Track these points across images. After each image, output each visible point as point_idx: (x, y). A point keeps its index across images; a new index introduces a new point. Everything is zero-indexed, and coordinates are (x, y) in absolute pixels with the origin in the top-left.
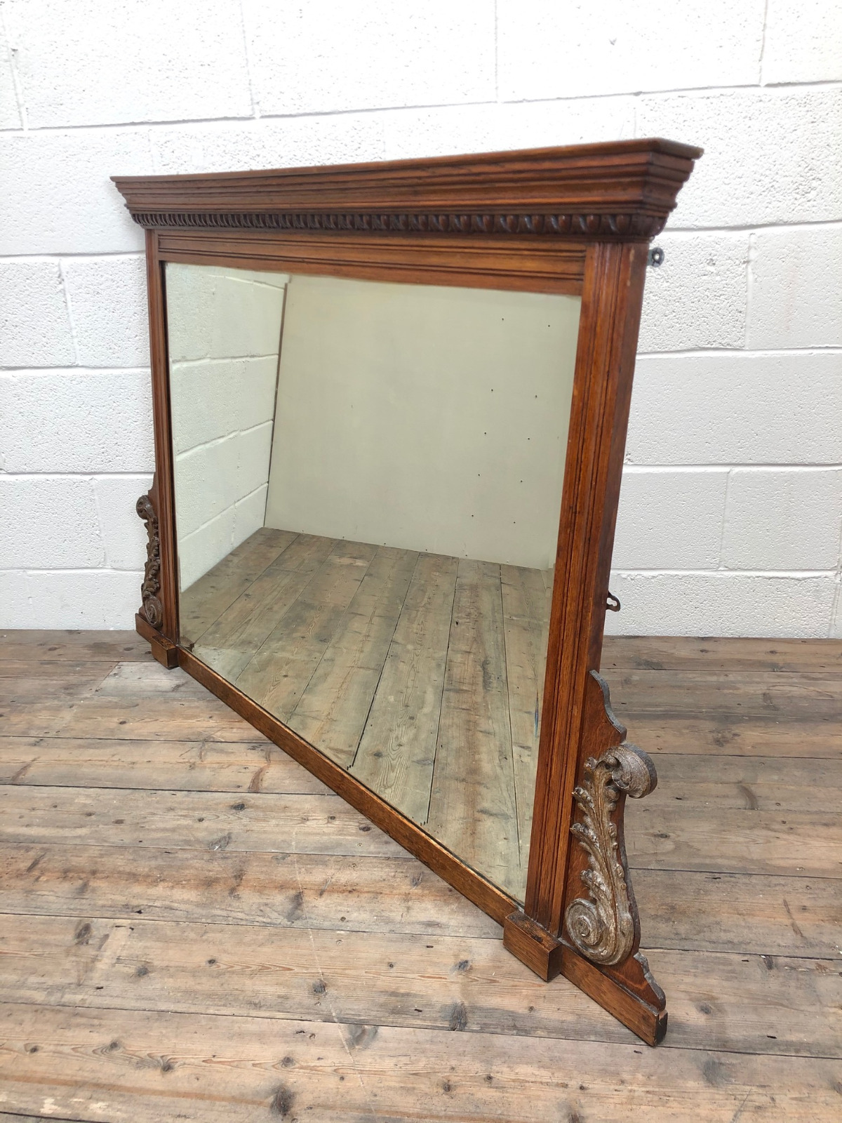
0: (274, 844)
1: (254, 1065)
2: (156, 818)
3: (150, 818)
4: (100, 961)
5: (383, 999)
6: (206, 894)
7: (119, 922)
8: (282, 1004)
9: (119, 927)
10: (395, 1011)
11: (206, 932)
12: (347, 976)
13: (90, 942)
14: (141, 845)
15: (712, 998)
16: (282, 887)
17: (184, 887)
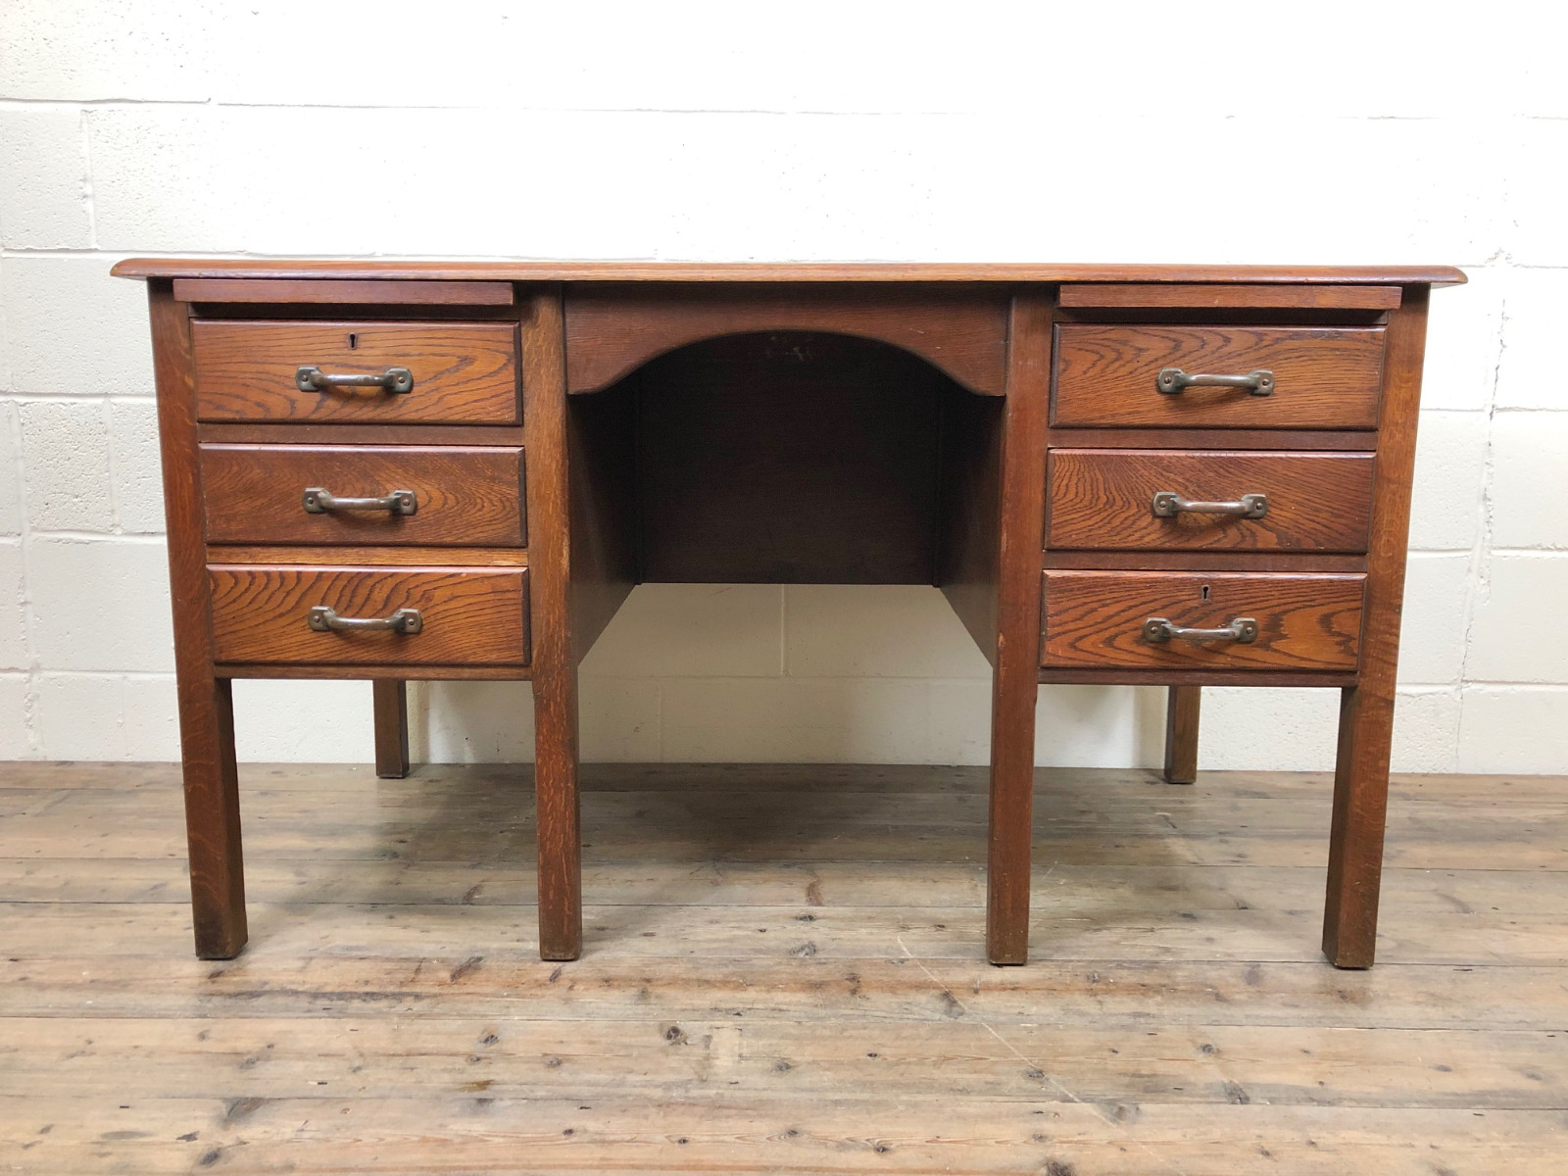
0: (879, 951)
1: (997, 1142)
2: (699, 930)
3: (688, 930)
4: (717, 1058)
5: (1126, 1080)
6: (819, 995)
7: (718, 1024)
8: (993, 1089)
9: (718, 1028)
10: (1147, 1090)
11: (844, 1030)
12: (1065, 1062)
13: (688, 1042)
14: (693, 955)
15: (1534, 1067)
16: (920, 986)
17: (783, 990)
